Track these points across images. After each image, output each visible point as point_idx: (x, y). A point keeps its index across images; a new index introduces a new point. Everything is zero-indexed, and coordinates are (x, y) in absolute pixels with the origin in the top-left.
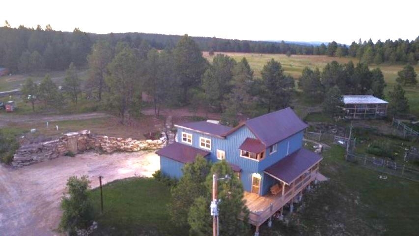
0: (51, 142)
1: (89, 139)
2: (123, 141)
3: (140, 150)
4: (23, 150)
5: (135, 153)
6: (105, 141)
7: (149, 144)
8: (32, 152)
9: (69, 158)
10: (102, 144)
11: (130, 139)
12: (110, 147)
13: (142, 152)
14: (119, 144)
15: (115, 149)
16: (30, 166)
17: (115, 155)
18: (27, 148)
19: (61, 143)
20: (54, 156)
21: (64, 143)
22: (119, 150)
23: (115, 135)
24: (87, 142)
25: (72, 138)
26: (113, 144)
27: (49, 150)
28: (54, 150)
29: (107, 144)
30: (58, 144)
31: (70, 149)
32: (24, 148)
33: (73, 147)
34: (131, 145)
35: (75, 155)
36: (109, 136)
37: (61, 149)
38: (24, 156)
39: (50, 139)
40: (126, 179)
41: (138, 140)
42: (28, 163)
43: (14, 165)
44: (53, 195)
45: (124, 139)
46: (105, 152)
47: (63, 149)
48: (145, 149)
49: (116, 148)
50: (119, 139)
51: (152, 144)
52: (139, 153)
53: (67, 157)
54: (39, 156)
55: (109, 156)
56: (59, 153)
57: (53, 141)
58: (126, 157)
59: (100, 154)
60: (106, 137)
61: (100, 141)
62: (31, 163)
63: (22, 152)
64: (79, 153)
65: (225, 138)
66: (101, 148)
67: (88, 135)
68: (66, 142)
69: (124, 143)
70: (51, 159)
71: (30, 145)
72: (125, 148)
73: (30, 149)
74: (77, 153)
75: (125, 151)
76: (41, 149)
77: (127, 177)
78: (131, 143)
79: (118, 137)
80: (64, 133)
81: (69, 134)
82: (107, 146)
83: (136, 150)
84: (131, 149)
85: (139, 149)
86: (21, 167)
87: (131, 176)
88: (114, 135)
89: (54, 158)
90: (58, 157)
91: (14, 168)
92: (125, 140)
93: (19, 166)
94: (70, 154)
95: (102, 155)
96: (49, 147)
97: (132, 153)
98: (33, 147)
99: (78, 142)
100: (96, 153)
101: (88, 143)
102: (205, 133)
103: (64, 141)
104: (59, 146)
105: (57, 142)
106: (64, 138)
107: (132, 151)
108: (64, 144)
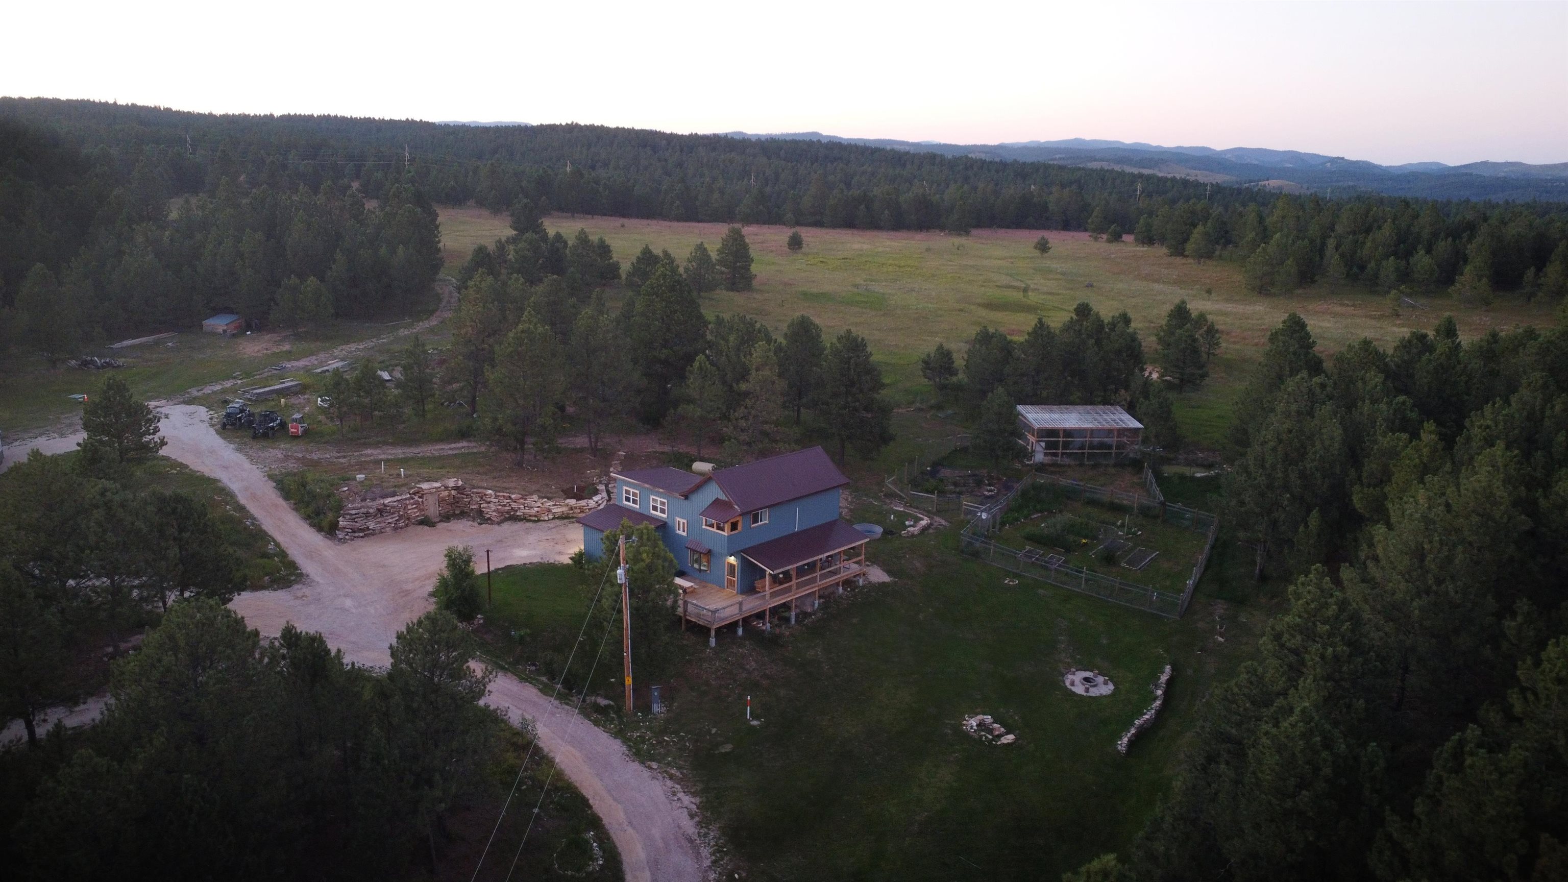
0: (396, 498)
1: (459, 495)
2: (522, 500)
3: (553, 519)
4: (353, 512)
5: (543, 524)
6: (489, 500)
7: (571, 509)
8: (367, 515)
9: (426, 528)
10: (482, 506)
11: (535, 497)
12: (497, 511)
13: (558, 522)
14: (514, 505)
15: (507, 516)
16: (364, 539)
17: (506, 526)
18: (360, 508)
19: (412, 501)
20: (401, 524)
21: (418, 501)
22: (512, 517)
23: (506, 489)
24: (455, 502)
25: (431, 493)
26: (505, 506)
27: (393, 513)
28: (401, 513)
29: (491, 505)
30: (408, 502)
31: (426, 513)
32: (354, 509)
33: (433, 510)
34: (536, 509)
35: (436, 523)
36: (496, 491)
37: (413, 512)
38: (356, 522)
39: (394, 494)
40: (525, 564)
41: (549, 499)
42: (361, 534)
43: (340, 536)
44: (413, 582)
45: (524, 497)
46: (489, 521)
47: (415, 513)
48: (563, 517)
49: (508, 512)
50: (513, 496)
51: (576, 508)
52: (551, 525)
53: (421, 526)
54: (379, 523)
55: (496, 527)
56: (408, 519)
57: (399, 498)
58: (527, 531)
59: (480, 524)
60: (490, 492)
61: (479, 500)
62: (366, 533)
63: (351, 515)
64: (441, 521)
65: (686, 497)
66: (480, 512)
67: (456, 488)
68: (420, 500)
69: (524, 504)
70: (396, 529)
71: (363, 504)
72: (524, 514)
73: (363, 510)
74: (438, 520)
75: (525, 519)
76: (381, 511)
77: (528, 562)
78: (535, 504)
79: (513, 494)
80: (416, 484)
81: (425, 486)
82: (491, 510)
83: (546, 518)
84: (535, 516)
85: (551, 517)
86: (352, 540)
87: (535, 561)
88: (504, 489)
89: (401, 528)
90: (407, 526)
91: (342, 541)
92: (525, 499)
93: (347, 537)
94: (426, 522)
95: (484, 525)
96: (393, 507)
97: (540, 523)
98: (368, 507)
99: (441, 501)
100: (473, 521)
101: (458, 502)
102: (657, 489)
103: (416, 498)
104: (409, 507)
105: (406, 499)
106: (418, 493)
107: (539, 521)
108: (417, 503)
